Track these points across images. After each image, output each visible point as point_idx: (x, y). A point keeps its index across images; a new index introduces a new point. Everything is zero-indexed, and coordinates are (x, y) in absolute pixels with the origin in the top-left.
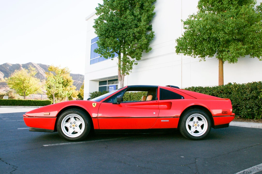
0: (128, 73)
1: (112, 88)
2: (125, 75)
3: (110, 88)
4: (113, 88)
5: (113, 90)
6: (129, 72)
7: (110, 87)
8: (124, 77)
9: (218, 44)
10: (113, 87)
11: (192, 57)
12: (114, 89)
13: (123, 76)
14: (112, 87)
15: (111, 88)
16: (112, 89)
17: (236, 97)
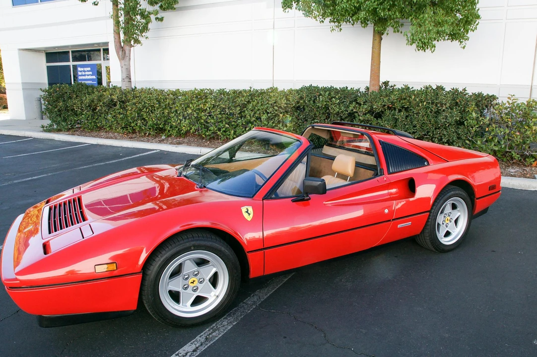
0: (137, 41)
1: (85, 71)
2: (131, 46)
3: (81, 71)
4: (88, 71)
5: (88, 75)
6: (140, 38)
7: (79, 69)
8: (130, 50)
9: (390, 3)
10: (89, 69)
11: (317, 20)
12: (91, 73)
13: (127, 48)
14: (86, 69)
15: (82, 69)
16: (87, 73)
17: (424, 120)
